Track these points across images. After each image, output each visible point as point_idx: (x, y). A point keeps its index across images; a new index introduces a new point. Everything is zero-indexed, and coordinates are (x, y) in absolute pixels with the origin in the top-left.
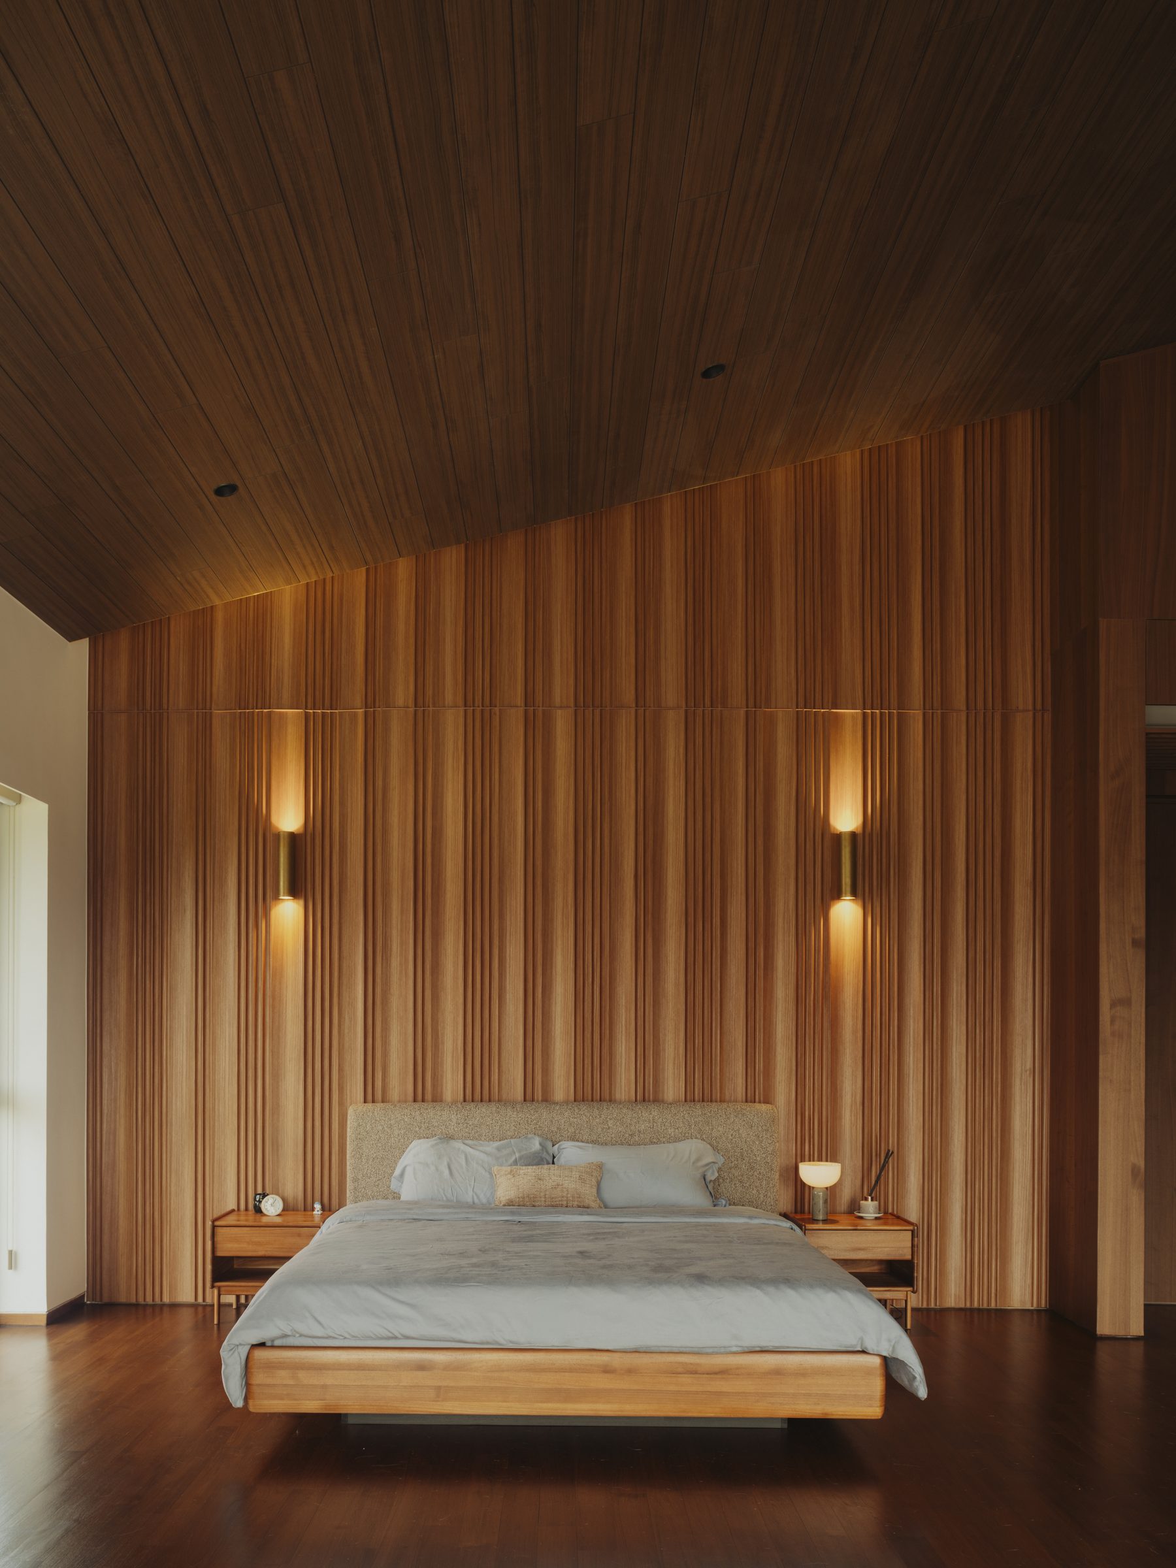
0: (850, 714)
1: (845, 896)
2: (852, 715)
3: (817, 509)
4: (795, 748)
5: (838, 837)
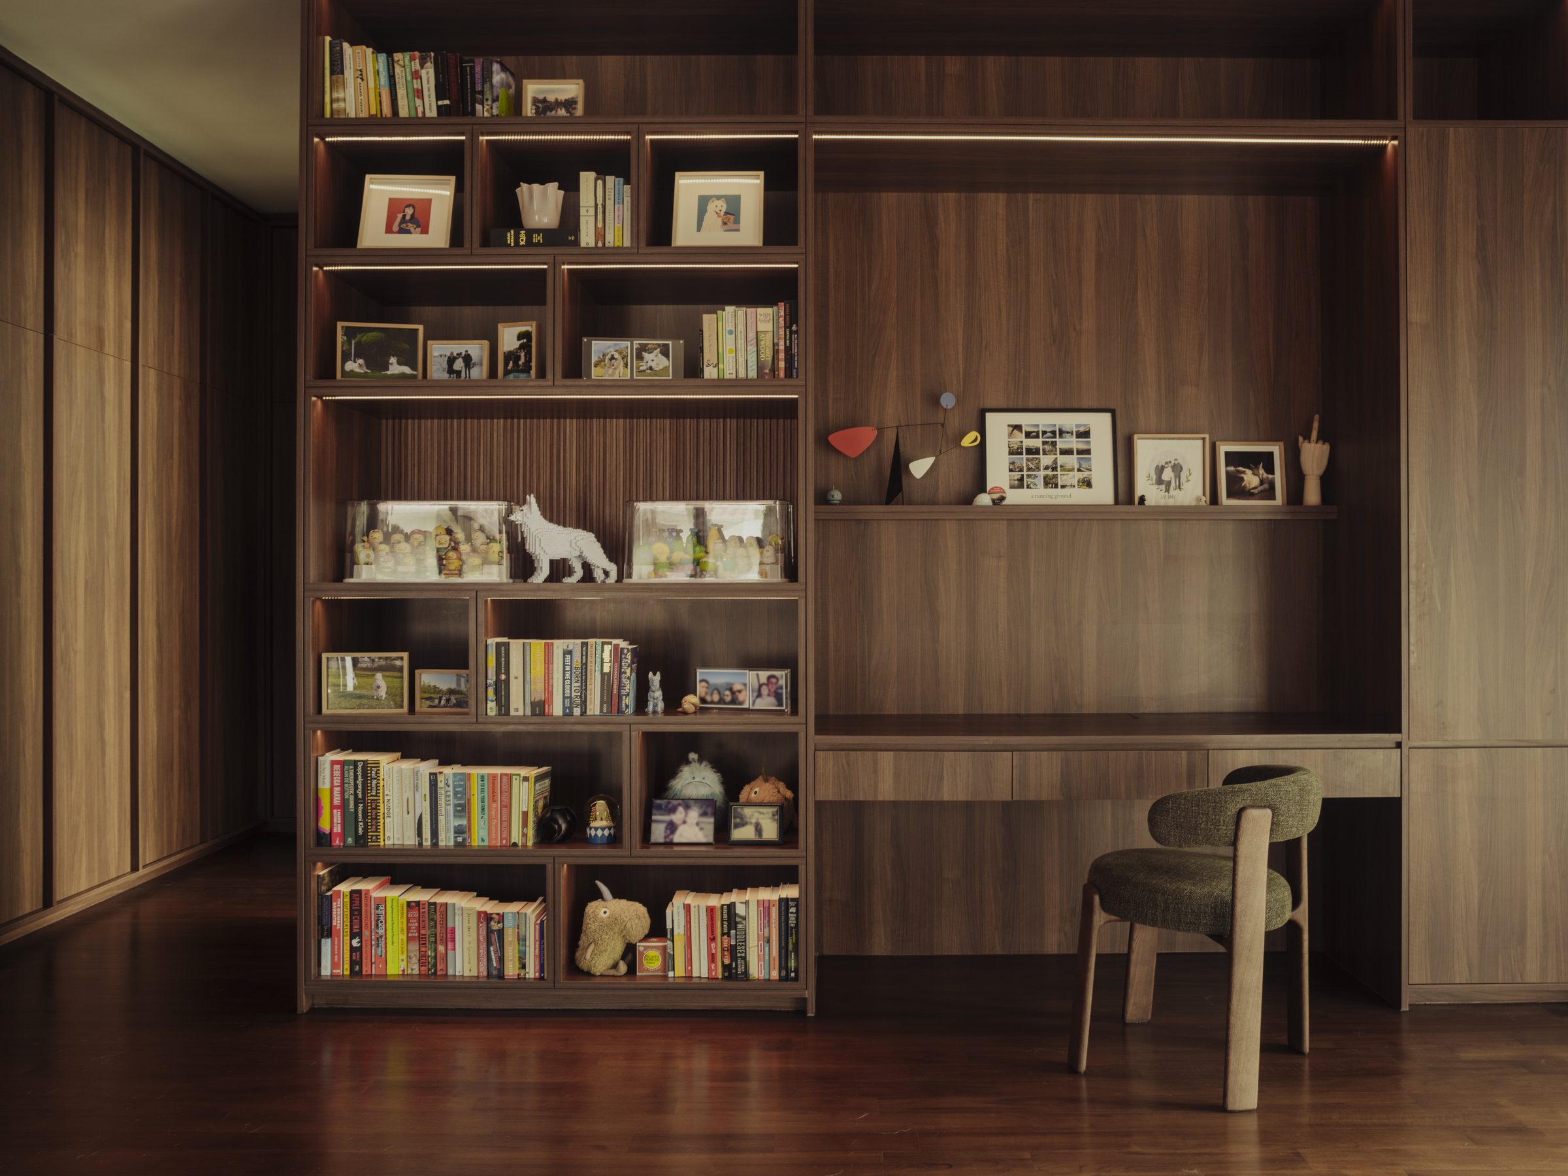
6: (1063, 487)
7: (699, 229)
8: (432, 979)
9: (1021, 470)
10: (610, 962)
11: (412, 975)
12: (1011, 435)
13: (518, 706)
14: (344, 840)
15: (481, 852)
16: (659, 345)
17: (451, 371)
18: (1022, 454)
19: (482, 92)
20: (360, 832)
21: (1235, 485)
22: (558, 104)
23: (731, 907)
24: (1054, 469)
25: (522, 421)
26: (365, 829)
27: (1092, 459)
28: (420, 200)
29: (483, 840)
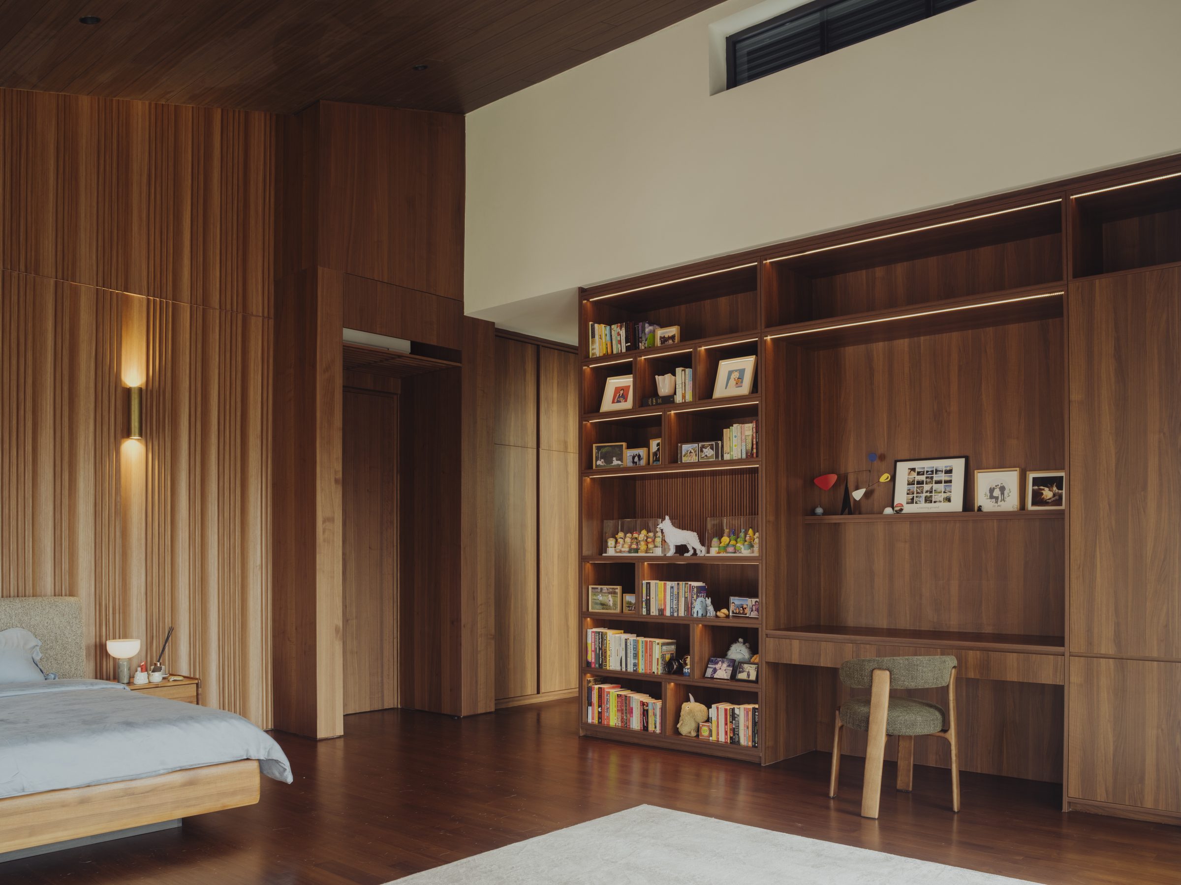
0: (137, 297)
1: (134, 436)
2: (139, 299)
3: (115, 134)
4: (95, 316)
5: (128, 391)
6: (935, 502)
7: (726, 388)
8: (626, 728)
9: (913, 494)
10: (689, 730)
11: (619, 726)
12: (909, 474)
13: (654, 612)
14: (595, 665)
15: (642, 674)
16: (709, 445)
17: (634, 462)
18: (914, 485)
19: (641, 338)
20: (601, 663)
21: (1038, 499)
22: (669, 338)
23: (733, 709)
24: (931, 492)
25: (689, 479)
26: (602, 661)
27: (952, 486)
28: (626, 386)
29: (643, 670)
